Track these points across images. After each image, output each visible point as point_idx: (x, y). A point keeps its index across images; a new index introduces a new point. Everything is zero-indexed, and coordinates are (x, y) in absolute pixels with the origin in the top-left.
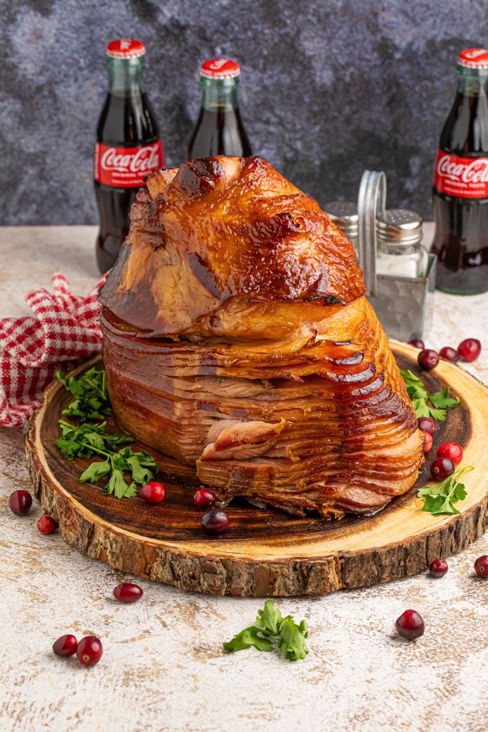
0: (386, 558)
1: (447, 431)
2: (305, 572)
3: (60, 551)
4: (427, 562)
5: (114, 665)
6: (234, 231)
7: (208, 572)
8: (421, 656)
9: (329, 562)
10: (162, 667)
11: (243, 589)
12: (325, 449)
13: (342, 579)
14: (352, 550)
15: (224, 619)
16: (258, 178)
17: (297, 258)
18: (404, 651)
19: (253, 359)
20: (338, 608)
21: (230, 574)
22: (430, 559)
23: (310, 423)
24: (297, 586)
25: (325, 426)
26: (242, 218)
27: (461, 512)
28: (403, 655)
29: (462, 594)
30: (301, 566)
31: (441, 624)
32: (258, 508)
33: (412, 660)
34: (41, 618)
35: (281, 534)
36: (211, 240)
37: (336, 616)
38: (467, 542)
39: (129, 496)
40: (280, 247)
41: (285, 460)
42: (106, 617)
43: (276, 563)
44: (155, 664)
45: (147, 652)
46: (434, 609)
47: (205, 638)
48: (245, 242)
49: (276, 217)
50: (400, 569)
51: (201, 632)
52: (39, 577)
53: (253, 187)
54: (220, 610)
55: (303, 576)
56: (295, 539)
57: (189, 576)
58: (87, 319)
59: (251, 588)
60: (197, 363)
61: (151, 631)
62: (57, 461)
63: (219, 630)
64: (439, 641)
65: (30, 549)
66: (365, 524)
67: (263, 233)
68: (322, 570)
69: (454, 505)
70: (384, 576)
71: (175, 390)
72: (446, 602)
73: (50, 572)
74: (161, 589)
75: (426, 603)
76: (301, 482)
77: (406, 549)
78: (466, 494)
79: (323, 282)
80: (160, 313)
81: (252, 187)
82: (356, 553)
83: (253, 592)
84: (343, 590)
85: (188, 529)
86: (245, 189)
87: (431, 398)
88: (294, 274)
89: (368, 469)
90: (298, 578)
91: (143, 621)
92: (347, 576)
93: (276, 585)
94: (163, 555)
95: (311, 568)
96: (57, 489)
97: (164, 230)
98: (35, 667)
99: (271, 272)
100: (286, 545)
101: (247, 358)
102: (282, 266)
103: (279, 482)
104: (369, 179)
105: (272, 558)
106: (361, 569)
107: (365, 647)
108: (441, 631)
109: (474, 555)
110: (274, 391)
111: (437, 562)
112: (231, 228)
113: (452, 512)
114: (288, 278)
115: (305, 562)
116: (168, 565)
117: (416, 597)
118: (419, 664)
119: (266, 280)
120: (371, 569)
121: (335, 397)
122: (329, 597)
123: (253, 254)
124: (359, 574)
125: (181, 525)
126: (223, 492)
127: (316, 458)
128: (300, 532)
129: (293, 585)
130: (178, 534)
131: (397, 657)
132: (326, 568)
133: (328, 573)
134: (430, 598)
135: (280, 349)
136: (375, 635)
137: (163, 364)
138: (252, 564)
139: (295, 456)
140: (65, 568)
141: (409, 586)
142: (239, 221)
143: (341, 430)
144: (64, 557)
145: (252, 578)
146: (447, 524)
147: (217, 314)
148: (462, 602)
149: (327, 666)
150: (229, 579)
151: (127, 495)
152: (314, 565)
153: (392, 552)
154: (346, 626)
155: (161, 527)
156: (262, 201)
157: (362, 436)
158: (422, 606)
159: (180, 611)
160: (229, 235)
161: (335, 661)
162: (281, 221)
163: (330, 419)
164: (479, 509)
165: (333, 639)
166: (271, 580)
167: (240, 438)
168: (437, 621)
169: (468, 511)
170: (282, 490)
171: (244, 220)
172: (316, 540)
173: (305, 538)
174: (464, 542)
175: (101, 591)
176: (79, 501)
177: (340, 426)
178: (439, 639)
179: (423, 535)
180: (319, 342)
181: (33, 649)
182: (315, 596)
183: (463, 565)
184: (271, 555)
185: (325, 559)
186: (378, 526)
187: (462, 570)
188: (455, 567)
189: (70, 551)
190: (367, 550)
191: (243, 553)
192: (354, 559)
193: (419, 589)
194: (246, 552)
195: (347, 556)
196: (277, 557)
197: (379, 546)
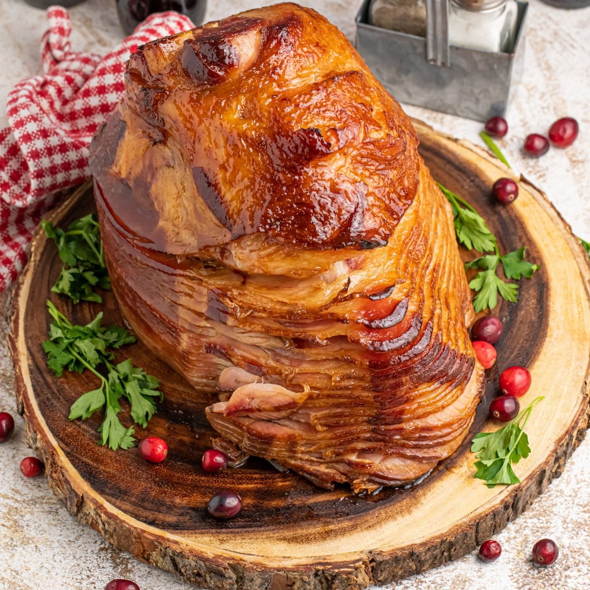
0: (425, 555)
1: (517, 324)
2: (329, 578)
3: (46, 507)
4: (477, 542)
6: (249, 145)
7: (214, 574)
9: (356, 569)
12: (356, 420)
13: (374, 578)
14: (385, 549)
16: (283, 62)
17: (328, 185)
19: (271, 313)
21: (241, 575)
22: (480, 540)
23: (340, 392)
25: (358, 397)
26: (260, 127)
27: (521, 480)
30: (323, 572)
32: (277, 471)
35: (303, 519)
36: (221, 154)
38: (528, 504)
39: (126, 448)
40: (305, 172)
41: (310, 428)
43: (294, 571)
48: (264, 161)
49: (302, 133)
50: (443, 558)
52: (21, 555)
53: (276, 77)
56: (319, 528)
57: (193, 573)
58: (86, 117)
59: (266, 589)
60: (205, 299)
62: (43, 378)
65: (11, 503)
66: (404, 502)
67: (285, 153)
68: (348, 579)
70: (424, 568)
71: (180, 319)
73: (33, 546)
74: (162, 577)
76: (329, 452)
77: (450, 542)
78: (529, 450)
79: (358, 217)
80: (161, 223)
81: (273, 75)
82: (390, 554)
84: (374, 585)
85: (193, 509)
86: (265, 80)
87: (504, 259)
88: (323, 207)
89: (409, 440)
90: (320, 582)
92: (379, 574)
93: (295, 587)
94: (162, 549)
95: (336, 576)
96: (42, 432)
97: (164, 125)
99: (295, 206)
100: (307, 539)
101: (264, 310)
102: (309, 197)
103: (303, 449)
105: (289, 564)
106: (396, 567)
109: (535, 520)
110: (297, 350)
111: (487, 544)
112: (246, 141)
113: (510, 483)
114: (315, 213)
115: (329, 570)
116: (168, 558)
119: (288, 215)
120: (408, 566)
121: (370, 366)
123: (272, 180)
124: (393, 572)
125: (185, 501)
126: (238, 448)
127: (347, 429)
128: (326, 516)
129: (315, 588)
130: (181, 518)
132: (353, 577)
133: (355, 580)
135: (302, 302)
137: (166, 285)
138: (265, 570)
139: (321, 425)
140: (51, 538)
141: (454, 574)
142: (256, 132)
143: (376, 401)
144: (51, 517)
145: (267, 581)
146: (502, 501)
147: (228, 247)
150: (240, 580)
151: (124, 446)
152: (338, 574)
153: (433, 547)
155: (162, 505)
156: (285, 100)
157: (401, 407)
160: (244, 151)
162: (308, 141)
163: (364, 389)
164: (544, 472)
166: (289, 583)
167: (255, 404)
169: (530, 477)
170: (306, 457)
171: (262, 131)
172: (343, 532)
173: (331, 527)
174: (524, 506)
175: (91, 580)
176: (68, 454)
177: (374, 397)
179: (473, 522)
180: (352, 297)
183: (521, 539)
184: (289, 557)
185: (352, 565)
186: (419, 505)
187: (519, 548)
188: (512, 542)
189: (58, 506)
190: (403, 549)
191: (256, 554)
192: (387, 562)
193: (465, 581)
194: (258, 552)
195: (379, 558)
196: (295, 562)
197: (418, 541)
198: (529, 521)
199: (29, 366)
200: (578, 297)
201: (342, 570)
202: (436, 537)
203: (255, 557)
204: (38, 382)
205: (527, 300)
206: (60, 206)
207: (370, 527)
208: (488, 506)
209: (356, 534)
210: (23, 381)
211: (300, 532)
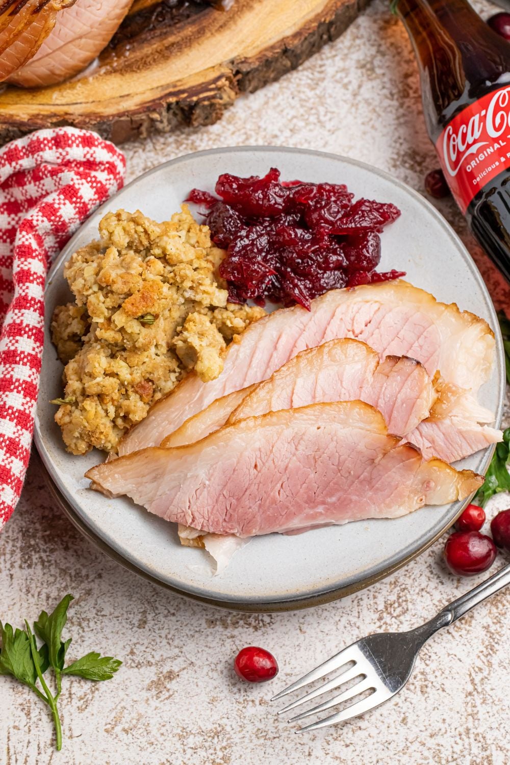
0: (302, 46)
2: (186, 108)
9: (219, 89)
13: (241, 90)
14: (250, 53)
24: (174, 123)
30: (177, 104)
43: (141, 112)
50: (322, 42)
55: (183, 109)
56: (156, 45)
68: (212, 105)
70: (301, 60)
77: (330, 22)
82: (259, 59)
90: (174, 115)
92: (247, 85)
93: (143, 129)
95: (195, 106)
100: (144, 64)
105: (130, 105)
106: (267, 72)
115: (184, 100)
120: (281, 65)
129: (169, 124)
132: (217, 100)
145: (105, 131)
166: (134, 127)
172: (188, 42)
173: (172, 39)
184: (128, 95)
185: (213, 86)
190: (272, 47)
191: (84, 100)
192: (257, 70)
194: (86, 98)
195: (245, 68)
196: (138, 100)
197: (289, 33)
201: (202, 96)
202: (311, 21)
203: (84, 105)
207: (221, 27)
209: (206, 42)
211: (131, 56)
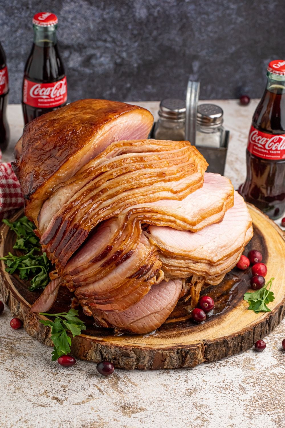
0: (231, 343)
2: (184, 354)
3: (27, 341)
4: (253, 342)
5: (75, 420)
7: (124, 356)
8: (259, 407)
9: (198, 348)
10: (104, 421)
11: (146, 365)
13: (205, 357)
14: (211, 339)
15: (136, 385)
18: (249, 404)
20: (204, 375)
21: (138, 356)
22: (255, 340)
24: (178, 362)
27: (272, 310)
28: (249, 407)
29: (276, 362)
30: (181, 351)
31: (268, 384)
33: (254, 410)
34: (23, 389)
37: (203, 381)
38: (275, 327)
42: (64, 387)
43: (167, 350)
44: (100, 419)
45: (94, 411)
46: (261, 373)
47: (127, 399)
50: (238, 348)
51: (124, 395)
52: (17, 360)
54: (132, 379)
55: (182, 356)
56: (175, 332)
57: (112, 358)
59: (151, 365)
61: (93, 395)
63: (134, 393)
64: (269, 396)
65: (8, 340)
66: (216, 321)
68: (195, 353)
69: (267, 305)
70: (229, 353)
72: (267, 369)
73: (23, 356)
75: (256, 370)
77: (242, 336)
78: (274, 298)
82: (214, 341)
83: (152, 367)
84: (205, 362)
90: (179, 358)
91: (87, 388)
92: (208, 354)
93: (166, 362)
94: (96, 346)
95: (188, 352)
96: (22, 302)
98: (26, 424)
100: (171, 337)
104: (192, 88)
105: (163, 347)
106: (216, 350)
107: (225, 401)
108: (269, 389)
109: (279, 335)
111: (259, 342)
113: (266, 310)
115: (184, 348)
116: (98, 351)
117: (249, 365)
118: (259, 412)
120: (222, 350)
122: (197, 368)
124: (215, 353)
129: (176, 362)
131: (245, 408)
132: (197, 351)
133: (197, 355)
134: (257, 366)
136: (229, 393)
138: (152, 351)
141: (243, 358)
144: (30, 345)
145: (152, 359)
146: (265, 318)
148: (277, 368)
149: (205, 416)
150: (138, 360)
152: (190, 350)
153: (235, 339)
154: (211, 388)
158: (254, 372)
159: (108, 381)
161: (209, 413)
164: (281, 307)
165: (205, 398)
166: (163, 360)
168: (265, 382)
169: (276, 309)
172: (188, 333)
173: (181, 331)
174: (273, 327)
178: (268, 394)
179: (252, 327)
181: (23, 412)
182: (189, 368)
183: (274, 342)
184: (163, 344)
185: (196, 346)
186: (223, 321)
187: (274, 346)
188: (269, 343)
189: (33, 340)
190: (220, 338)
192: (213, 344)
193: (250, 360)
194: (147, 343)
195: (209, 343)
196: (166, 346)
197: (227, 335)
198: (275, 335)
199: (10, 277)
200: (280, 242)
201: (191, 348)
202: (236, 333)
203: (145, 345)
204: (16, 283)
205: (255, 244)
206: (12, 218)
207: (201, 331)
208: (258, 320)
209: (194, 334)
210: (8, 283)
211: (166, 334)
